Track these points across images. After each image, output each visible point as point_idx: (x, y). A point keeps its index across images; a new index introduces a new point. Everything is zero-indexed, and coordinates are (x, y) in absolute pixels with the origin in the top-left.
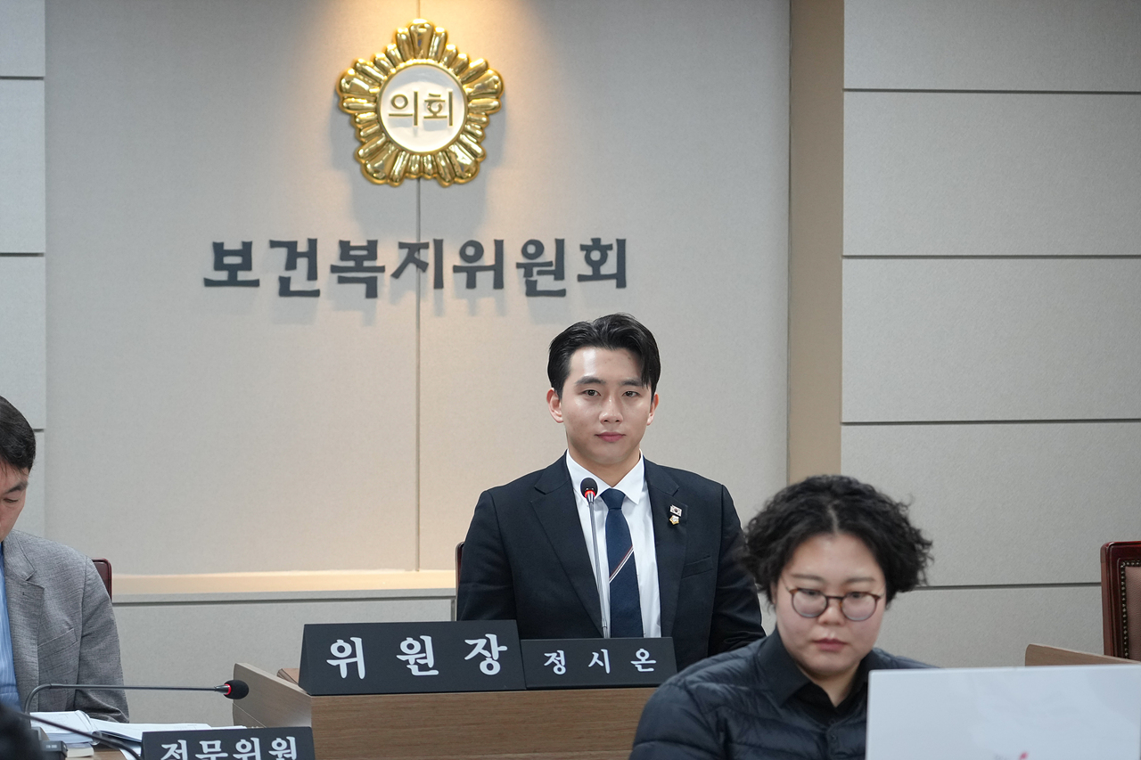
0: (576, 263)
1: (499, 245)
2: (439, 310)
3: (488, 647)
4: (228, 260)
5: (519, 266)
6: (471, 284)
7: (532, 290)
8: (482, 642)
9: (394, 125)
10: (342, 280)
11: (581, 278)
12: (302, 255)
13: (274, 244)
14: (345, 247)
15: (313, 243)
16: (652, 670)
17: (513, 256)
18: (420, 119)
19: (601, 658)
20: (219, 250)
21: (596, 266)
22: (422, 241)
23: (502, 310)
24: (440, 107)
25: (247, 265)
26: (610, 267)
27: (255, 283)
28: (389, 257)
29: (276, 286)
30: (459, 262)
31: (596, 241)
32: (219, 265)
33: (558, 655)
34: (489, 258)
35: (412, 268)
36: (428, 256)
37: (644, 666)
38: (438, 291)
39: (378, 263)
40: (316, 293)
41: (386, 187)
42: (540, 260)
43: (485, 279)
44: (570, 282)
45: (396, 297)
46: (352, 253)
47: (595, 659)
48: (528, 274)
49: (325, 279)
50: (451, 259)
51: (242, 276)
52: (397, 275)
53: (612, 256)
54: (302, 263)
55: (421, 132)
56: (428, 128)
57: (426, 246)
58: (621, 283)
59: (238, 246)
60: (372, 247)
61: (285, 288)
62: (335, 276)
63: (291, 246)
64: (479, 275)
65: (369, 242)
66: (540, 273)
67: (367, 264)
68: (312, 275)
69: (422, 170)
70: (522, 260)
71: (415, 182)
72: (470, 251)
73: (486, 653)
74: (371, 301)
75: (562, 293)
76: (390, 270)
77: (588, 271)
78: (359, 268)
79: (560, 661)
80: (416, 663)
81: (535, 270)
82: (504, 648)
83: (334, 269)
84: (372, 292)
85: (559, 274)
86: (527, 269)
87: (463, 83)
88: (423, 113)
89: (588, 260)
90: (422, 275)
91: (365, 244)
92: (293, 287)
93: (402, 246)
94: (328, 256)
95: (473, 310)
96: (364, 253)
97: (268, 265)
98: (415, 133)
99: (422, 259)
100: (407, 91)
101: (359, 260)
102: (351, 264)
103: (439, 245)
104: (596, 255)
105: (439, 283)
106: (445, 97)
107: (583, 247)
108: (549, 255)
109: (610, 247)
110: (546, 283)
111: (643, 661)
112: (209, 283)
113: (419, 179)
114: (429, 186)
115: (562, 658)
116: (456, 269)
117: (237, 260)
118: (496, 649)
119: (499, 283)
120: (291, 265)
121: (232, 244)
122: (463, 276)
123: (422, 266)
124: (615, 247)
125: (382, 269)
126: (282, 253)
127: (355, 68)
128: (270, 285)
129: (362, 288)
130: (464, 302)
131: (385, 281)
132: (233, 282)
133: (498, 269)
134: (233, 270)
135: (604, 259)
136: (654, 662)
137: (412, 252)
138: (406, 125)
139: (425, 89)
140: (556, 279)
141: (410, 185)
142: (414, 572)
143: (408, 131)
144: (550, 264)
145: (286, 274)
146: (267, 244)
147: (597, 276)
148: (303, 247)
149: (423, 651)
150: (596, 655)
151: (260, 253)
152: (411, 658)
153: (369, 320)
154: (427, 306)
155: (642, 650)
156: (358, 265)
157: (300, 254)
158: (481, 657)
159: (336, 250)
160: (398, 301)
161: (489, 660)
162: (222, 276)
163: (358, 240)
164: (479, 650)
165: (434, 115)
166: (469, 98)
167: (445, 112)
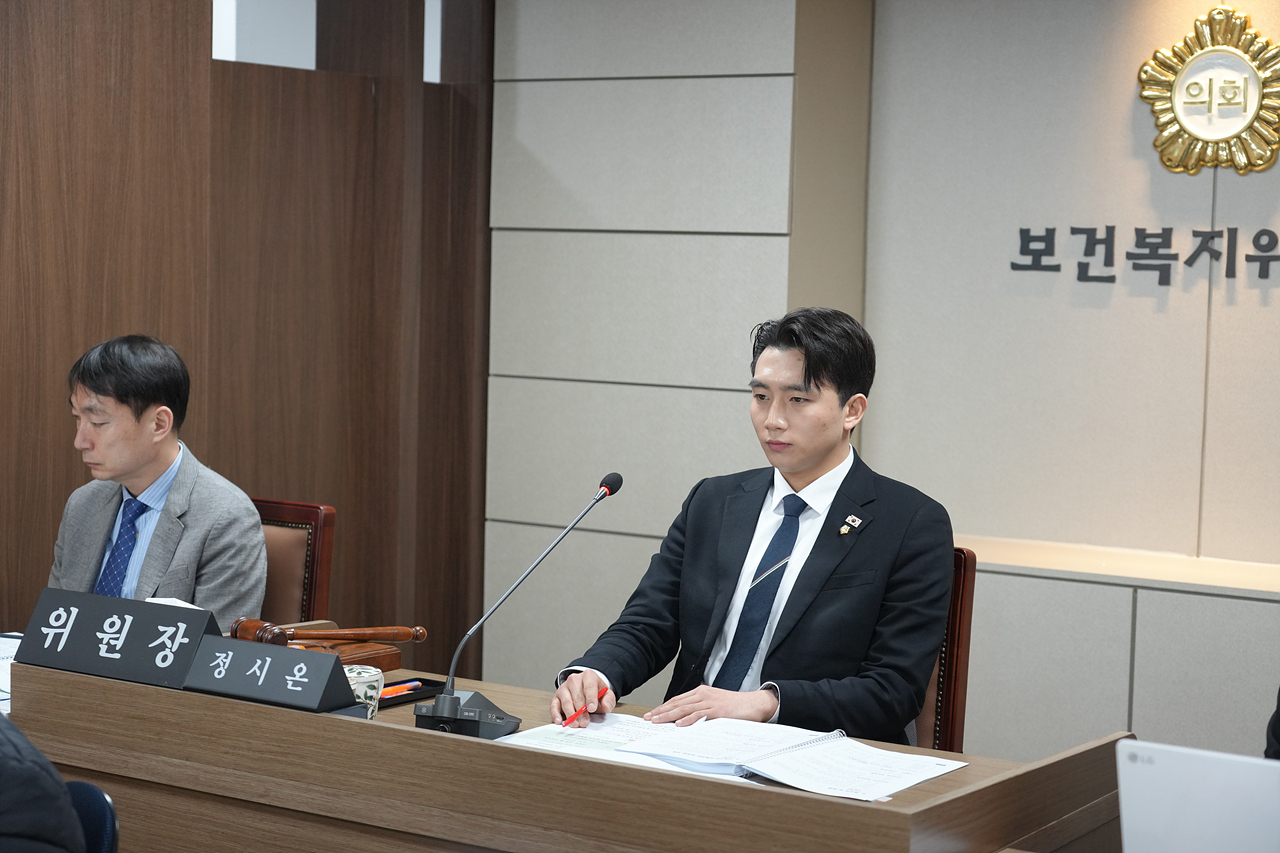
2: (1231, 300)
3: (172, 638)
4: (1034, 246)
6: (1264, 274)
8: (171, 630)
9: (1189, 113)
10: (1136, 267)
12: (1101, 242)
13: (1075, 231)
14: (1141, 235)
15: (1110, 230)
16: (299, 689)
18: (1215, 108)
19: (261, 668)
20: (1025, 236)
22: (1217, 229)
24: (1235, 94)
25: (1050, 251)
27: (1056, 268)
28: (1183, 244)
29: (1075, 271)
30: (1252, 251)
32: (1024, 251)
33: (226, 658)
35: (1205, 256)
36: (1222, 245)
37: (296, 683)
38: (1231, 280)
39: (1172, 251)
40: (1111, 279)
41: (1185, 175)
45: (1187, 286)
46: (1148, 240)
47: (255, 668)
49: (1121, 266)
50: (1245, 248)
51: (1046, 261)
52: (1190, 262)
54: (1100, 249)
55: (1215, 120)
56: (1223, 115)
57: (1220, 234)
59: (1042, 233)
60: (1166, 235)
61: (1083, 274)
62: (1131, 262)
63: (1090, 233)
64: (1273, 265)
65: (1164, 229)
67: (1161, 251)
68: (1109, 261)
69: (1216, 158)
71: (1212, 170)
72: (1264, 240)
73: (169, 643)
74: (1164, 288)
76: (1184, 257)
78: (1154, 255)
79: (224, 663)
80: (108, 643)
82: (186, 640)
83: (1130, 256)
84: (1165, 280)
87: (1259, 68)
88: (1217, 99)
90: (1215, 263)
91: (1160, 231)
92: (1092, 272)
93: (1196, 234)
94: (1125, 243)
95: (1265, 301)
96: (1159, 240)
97: (1069, 252)
98: (1210, 120)
99: (1216, 248)
100: (1202, 79)
101: (1154, 247)
102: (1146, 251)
103: (1233, 233)
105: (1231, 272)
106: (1240, 83)
111: (297, 678)
112: (1015, 267)
113: (1216, 166)
114: (1225, 174)
115: (228, 661)
116: (1249, 258)
117: (1040, 246)
118: (179, 639)
120: (1089, 251)
121: (1038, 230)
122: (1256, 266)
123: (1216, 255)
125: (1175, 257)
126: (1083, 238)
127: (1155, 58)
128: (1070, 270)
129: (1155, 275)
130: (1256, 292)
131: (1178, 269)
132: (1036, 266)
134: (1037, 255)
136: (306, 680)
137: (1206, 240)
138: (1199, 113)
139: (1221, 76)
141: (1207, 173)
142: (1195, 558)
143: (1203, 119)
145: (1085, 260)
146: (1069, 231)
148: (1101, 234)
149: (119, 631)
150: (259, 662)
151: (1062, 239)
152: (106, 638)
153: (1161, 307)
154: (1219, 295)
155: (302, 665)
156: (1153, 252)
157: (1098, 241)
158: (163, 646)
159: (1132, 237)
160: (1190, 289)
161: (167, 652)
162: (1028, 260)
163: (1154, 228)
164: (164, 638)
165: (1229, 102)
166: (1265, 83)
167: (1239, 99)
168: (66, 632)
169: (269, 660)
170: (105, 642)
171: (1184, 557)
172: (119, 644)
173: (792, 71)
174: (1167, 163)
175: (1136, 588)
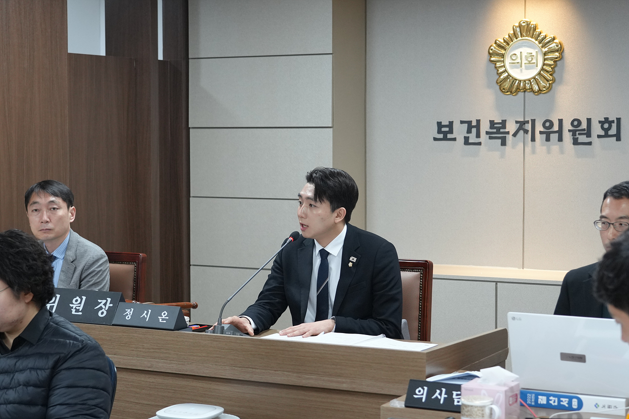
0: (597, 129)
1: (561, 121)
2: (534, 151)
3: (105, 304)
4: (444, 129)
5: (569, 131)
6: (548, 139)
7: (576, 142)
8: (104, 301)
9: (512, 68)
10: (491, 138)
11: (599, 136)
12: (474, 127)
13: (462, 122)
14: (492, 123)
15: (478, 121)
16: (165, 321)
17: (567, 126)
18: (523, 65)
19: (147, 314)
20: (440, 125)
21: (606, 130)
22: (526, 120)
23: (562, 151)
24: (532, 59)
25: (451, 132)
26: (613, 131)
27: (454, 139)
28: (511, 127)
29: (463, 140)
30: (542, 129)
31: (606, 119)
32: (439, 132)
33: (130, 311)
34: (556, 128)
35: (521, 132)
36: (529, 127)
37: (163, 319)
38: (533, 143)
39: (507, 130)
40: (480, 144)
41: (511, 96)
42: (580, 128)
43: (553, 137)
44: (594, 138)
45: (514, 146)
46: (495, 126)
47: (144, 314)
48: (574, 134)
49: (484, 137)
50: (539, 128)
51: (449, 136)
52: (515, 135)
53: (614, 126)
54: (474, 130)
55: (524, 71)
56: (527, 68)
57: (528, 122)
58: (618, 139)
59: (448, 124)
60: (504, 123)
61: (467, 141)
62: (488, 136)
63: (469, 123)
64: (552, 135)
65: (502, 120)
66: (579, 134)
67: (501, 130)
68: (478, 136)
69: (525, 88)
70: (571, 128)
71: (523, 93)
72: (548, 124)
73: (104, 307)
74: (503, 147)
75: (590, 143)
76: (512, 133)
77: (602, 133)
78: (498, 132)
79: (130, 313)
81: (577, 133)
82: (111, 305)
83: (487, 133)
84: (504, 143)
85: (589, 135)
86: (574, 132)
87: (542, 47)
88: (524, 61)
89: (602, 128)
90: (526, 135)
91: (500, 122)
92: (470, 141)
93: (517, 122)
94: (485, 127)
95: (549, 151)
96: (501, 125)
97: (459, 131)
98: (521, 70)
99: (526, 128)
100: (517, 52)
101: (498, 129)
102: (495, 130)
103: (533, 121)
104: (606, 126)
105: (533, 139)
106: (534, 54)
107: (600, 122)
108: (584, 125)
109: (613, 122)
110: (582, 139)
111: (163, 317)
112: (435, 139)
113: (525, 91)
114: (529, 95)
115: (131, 312)
116: (541, 133)
117: (447, 129)
118: (108, 305)
119: (560, 139)
120: (469, 131)
121: (445, 122)
122: (544, 136)
123: (526, 132)
124: (616, 121)
125: (508, 133)
126: (466, 125)
127: (496, 43)
128: (461, 140)
129: (499, 141)
130: (545, 148)
131: (510, 138)
132: (445, 138)
133: (560, 132)
134: (445, 133)
135: (610, 128)
136: (168, 318)
137: (521, 125)
138: (517, 68)
139: (525, 51)
140: (587, 137)
141: (521, 94)
142: (522, 269)
143: (518, 70)
144: (584, 130)
145: (467, 135)
146: (459, 122)
147: (607, 135)
148: (474, 123)
149: (80, 303)
150: (146, 312)
151: (456, 126)
152: (74, 306)
153: (503, 156)
154: (528, 149)
155: (165, 312)
156: (498, 131)
157: (472, 126)
158: (101, 308)
159: (488, 124)
160: (515, 147)
161: (103, 310)
162: (441, 136)
163: (498, 120)
164: (101, 305)
165: (530, 62)
166: (545, 54)
167: (534, 61)
168: (55, 305)
169: (150, 311)
170: (74, 308)
171: (517, 269)
172: (81, 308)
173: (331, 53)
174: (503, 90)
175: (497, 282)
